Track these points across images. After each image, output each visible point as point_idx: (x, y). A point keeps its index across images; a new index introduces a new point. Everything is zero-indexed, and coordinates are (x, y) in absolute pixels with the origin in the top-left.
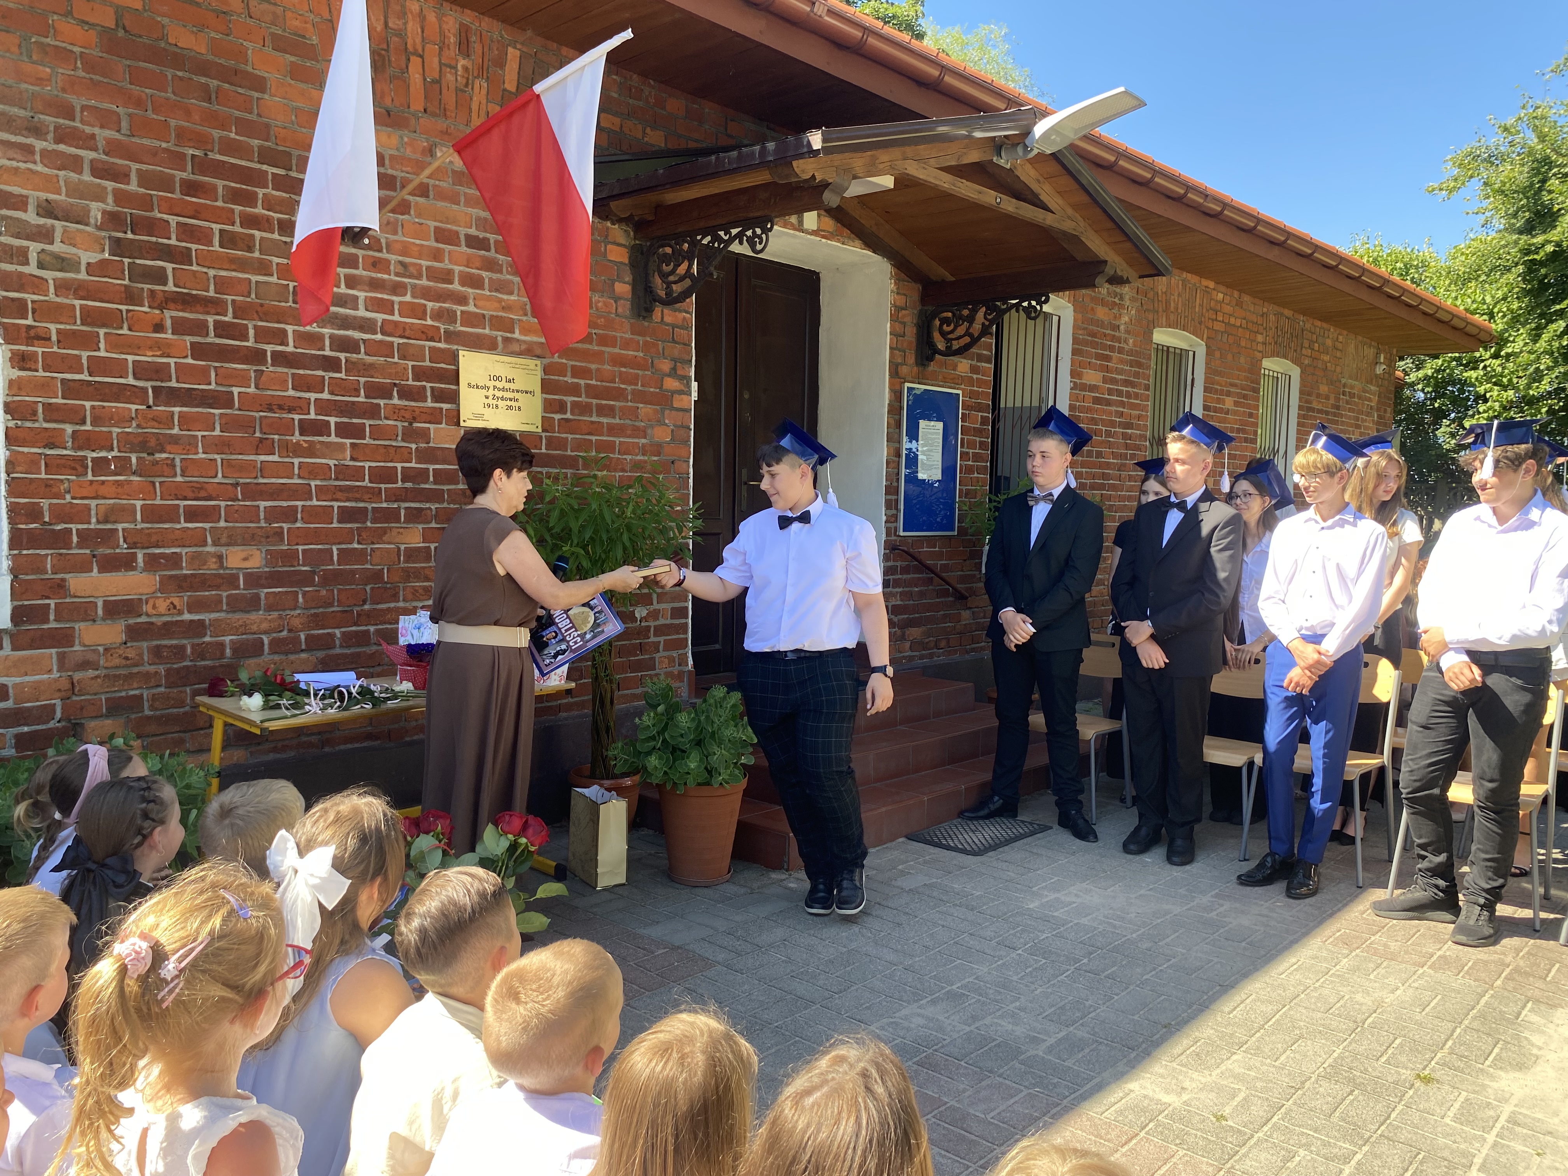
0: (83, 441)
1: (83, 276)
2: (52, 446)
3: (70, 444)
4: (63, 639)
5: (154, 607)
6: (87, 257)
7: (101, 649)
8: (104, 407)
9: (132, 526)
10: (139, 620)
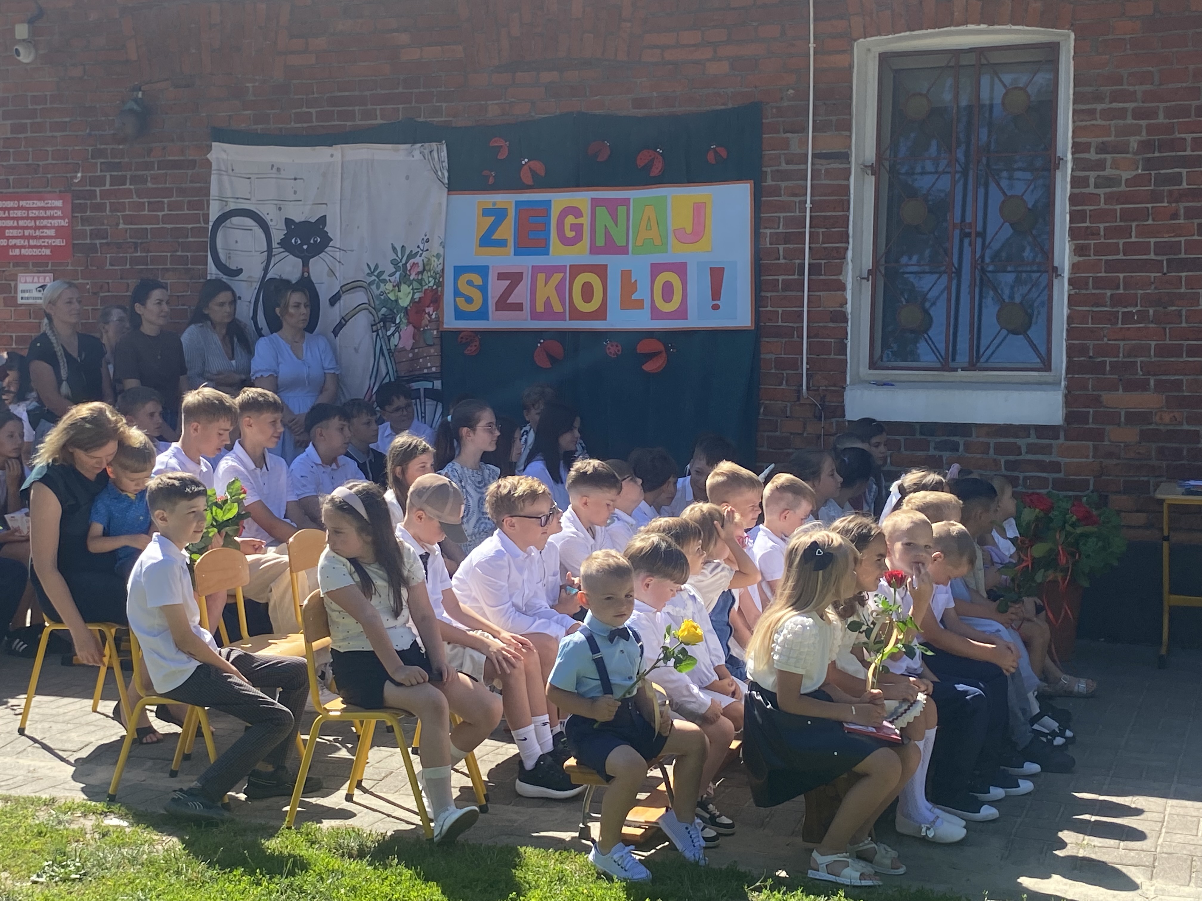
0: (1116, 301)
1: (1123, 188)
2: (1097, 305)
3: (1108, 303)
4: (1097, 436)
5: (1161, 419)
6: (1126, 175)
7: (1122, 445)
8: (1132, 276)
9: (1148, 359)
10: (1151, 427)
